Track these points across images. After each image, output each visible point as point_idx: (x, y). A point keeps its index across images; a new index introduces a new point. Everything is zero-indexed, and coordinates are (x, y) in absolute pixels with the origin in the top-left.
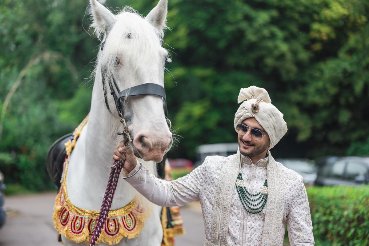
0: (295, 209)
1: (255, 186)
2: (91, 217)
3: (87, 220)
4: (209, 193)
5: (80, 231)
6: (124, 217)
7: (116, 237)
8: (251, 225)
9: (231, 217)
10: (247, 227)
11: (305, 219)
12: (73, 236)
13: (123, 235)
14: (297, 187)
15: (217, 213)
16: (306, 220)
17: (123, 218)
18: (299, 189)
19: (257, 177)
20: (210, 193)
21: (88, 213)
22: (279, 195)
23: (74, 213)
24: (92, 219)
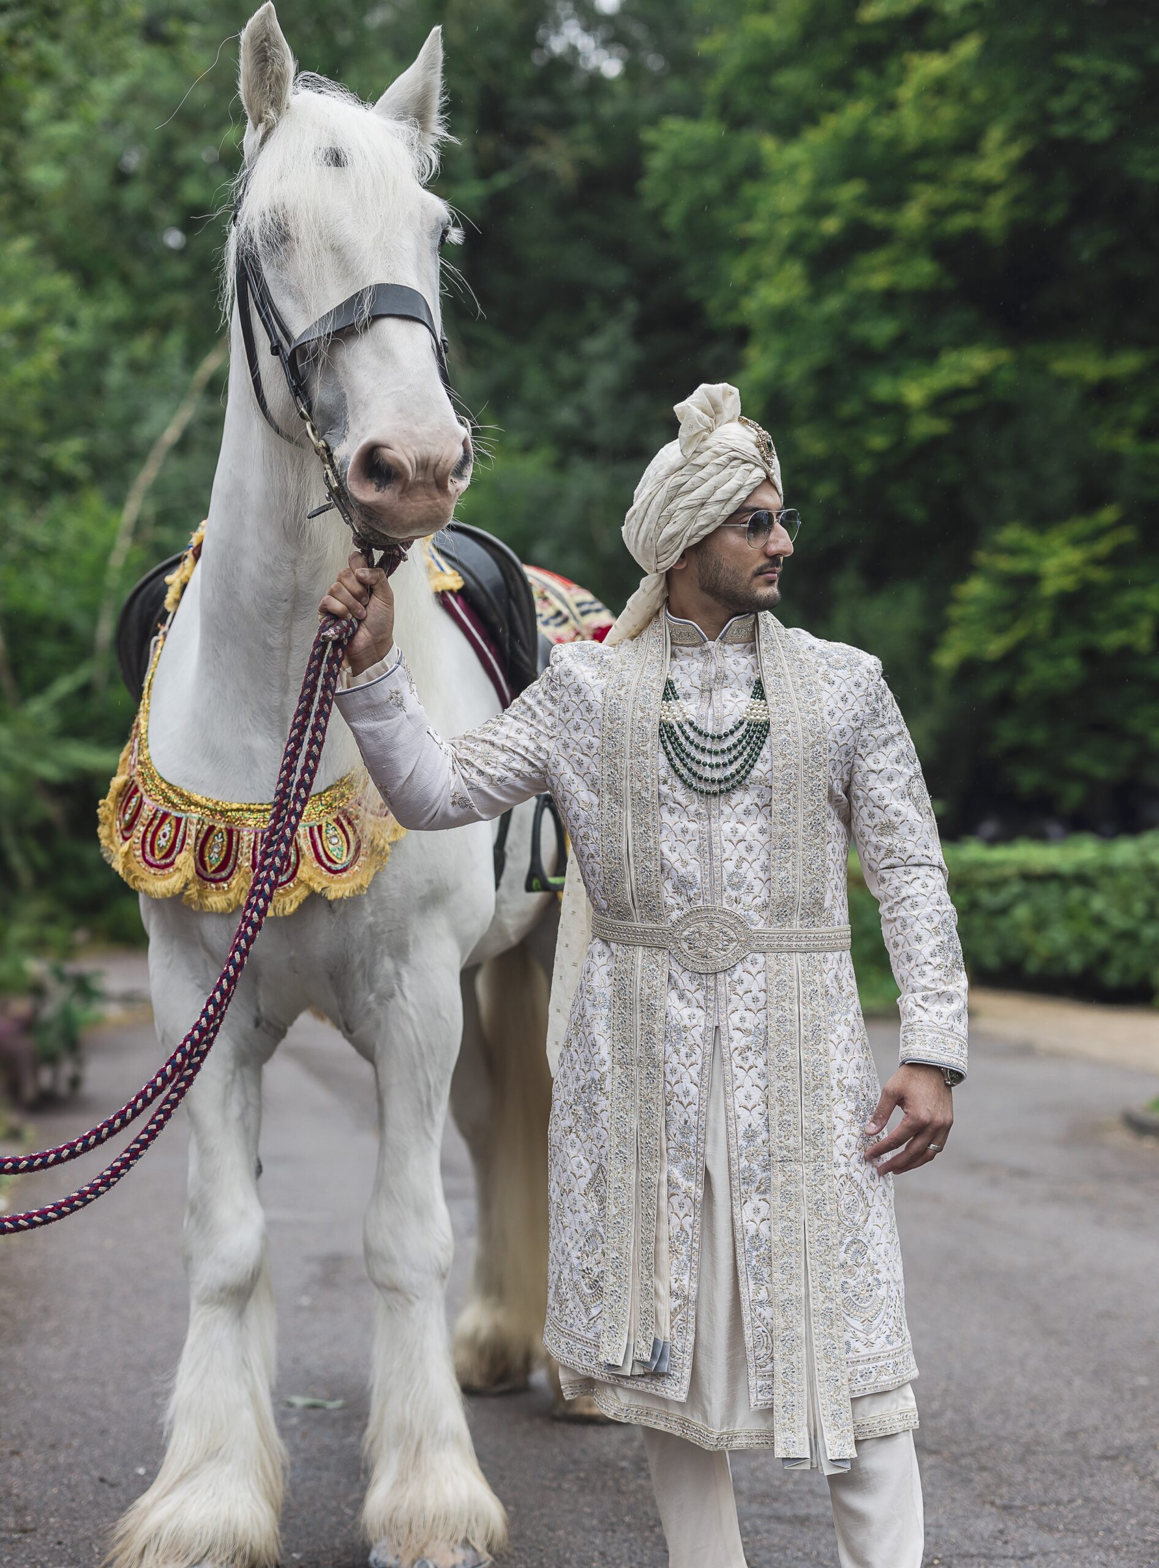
0: (870, 761)
1: (730, 705)
2: (209, 822)
3: (193, 830)
4: (582, 757)
5: (168, 861)
6: (320, 828)
7: (287, 893)
8: (735, 832)
9: (666, 817)
10: (723, 838)
11: (906, 790)
12: (146, 873)
13: (308, 886)
14: (864, 686)
15: (615, 822)
16: (909, 795)
17: (316, 828)
18: (873, 693)
19: (732, 676)
20: (586, 755)
21: (201, 806)
22: (808, 718)
23: (158, 801)
24: (211, 829)
